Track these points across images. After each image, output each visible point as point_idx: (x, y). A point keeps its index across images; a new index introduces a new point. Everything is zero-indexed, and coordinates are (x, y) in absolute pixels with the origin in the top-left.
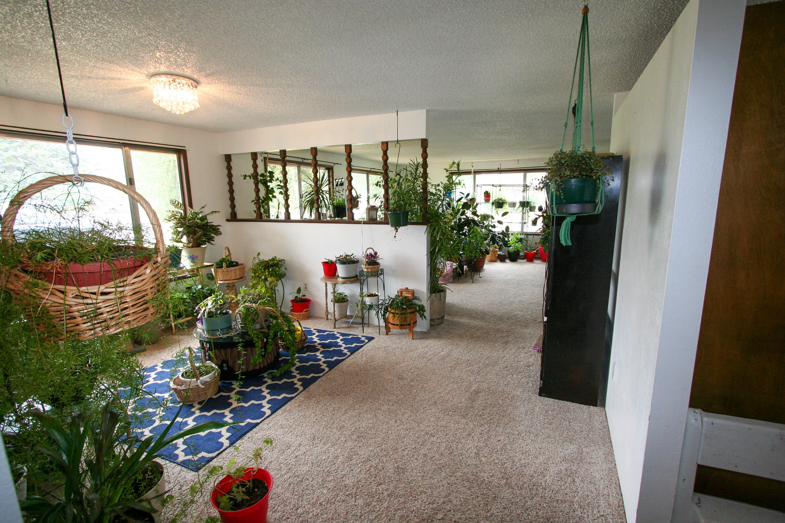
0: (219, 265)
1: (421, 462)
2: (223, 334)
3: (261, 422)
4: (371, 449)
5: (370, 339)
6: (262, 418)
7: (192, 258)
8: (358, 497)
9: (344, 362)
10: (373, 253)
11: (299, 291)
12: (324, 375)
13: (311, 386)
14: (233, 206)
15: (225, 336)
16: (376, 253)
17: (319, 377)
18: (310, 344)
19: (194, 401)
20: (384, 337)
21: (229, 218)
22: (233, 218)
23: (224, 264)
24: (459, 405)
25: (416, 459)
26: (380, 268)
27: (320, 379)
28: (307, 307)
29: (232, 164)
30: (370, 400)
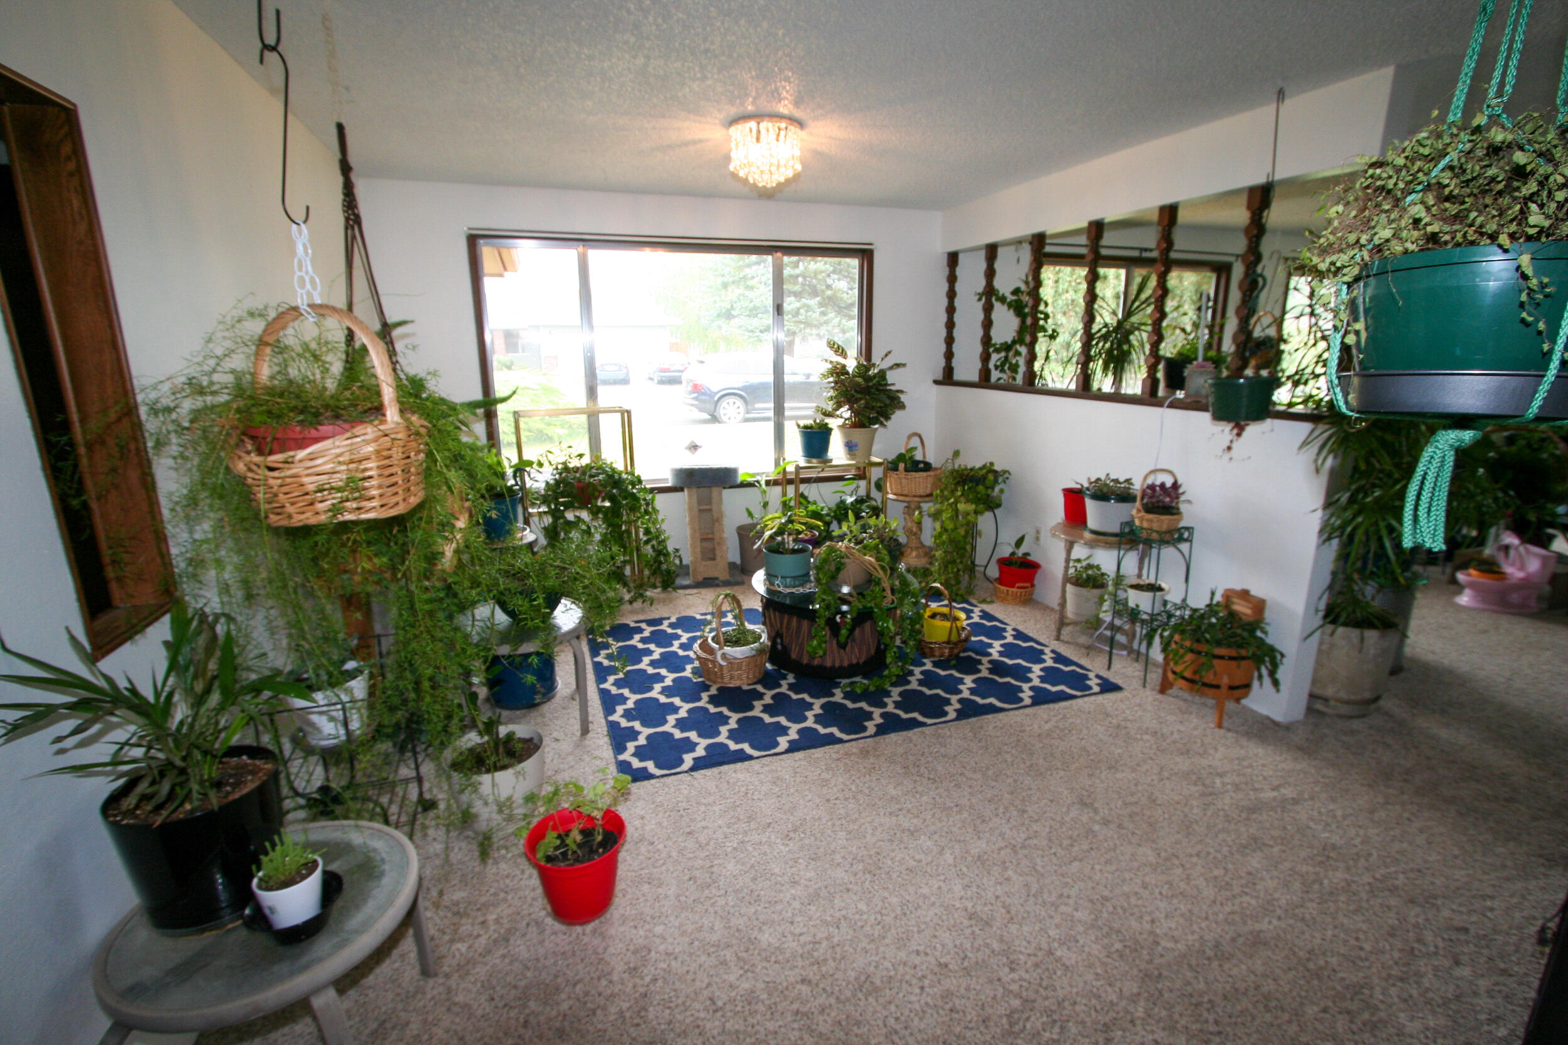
0: (892, 466)
1: (923, 1002)
2: (786, 586)
3: (758, 758)
4: (862, 906)
5: (1108, 687)
6: (765, 750)
7: (850, 447)
8: (749, 974)
9: (1001, 715)
10: (1169, 484)
11: (1019, 542)
12: (935, 724)
13: (893, 735)
14: (949, 355)
15: (788, 590)
16: (1176, 486)
17: (923, 724)
18: (973, 655)
19: (715, 682)
20: (1149, 696)
21: (940, 377)
22: (947, 378)
23: (902, 466)
24: (1163, 943)
25: (922, 988)
26: (1182, 524)
27: (920, 729)
28: (1030, 579)
29: (959, 271)
30: (965, 815)
